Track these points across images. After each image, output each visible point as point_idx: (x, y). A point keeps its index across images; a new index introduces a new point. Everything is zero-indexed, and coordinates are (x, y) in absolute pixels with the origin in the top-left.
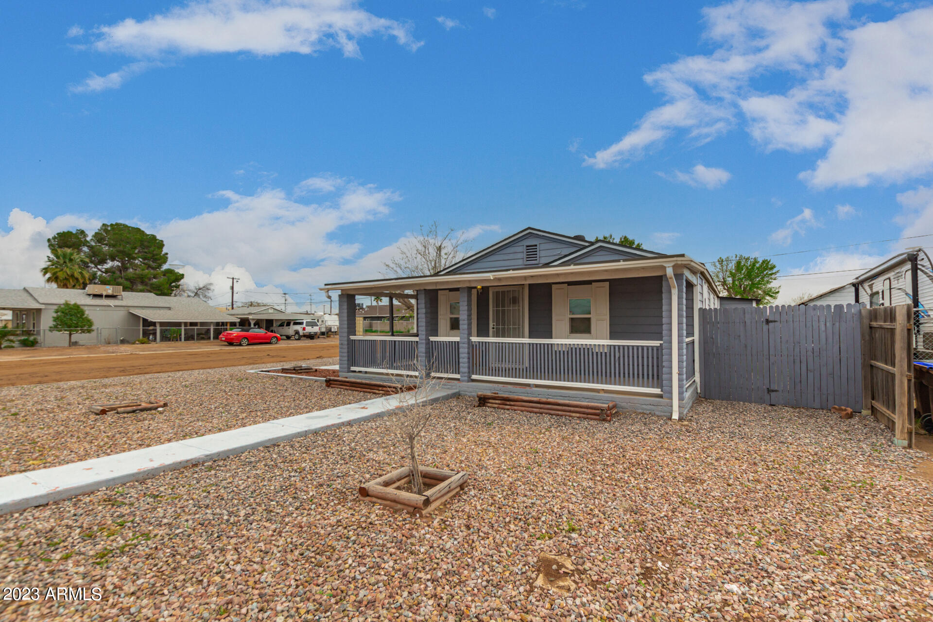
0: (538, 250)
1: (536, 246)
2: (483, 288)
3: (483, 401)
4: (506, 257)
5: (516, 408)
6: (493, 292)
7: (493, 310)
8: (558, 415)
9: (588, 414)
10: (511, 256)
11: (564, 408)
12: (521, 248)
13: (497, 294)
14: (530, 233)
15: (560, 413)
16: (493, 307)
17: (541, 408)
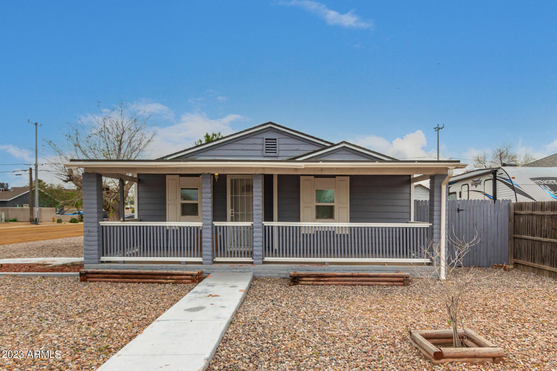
0: (277, 144)
1: (275, 139)
2: (219, 175)
3: (295, 280)
4: (245, 147)
5: (330, 283)
6: (232, 180)
7: (232, 197)
8: (369, 285)
9: (393, 282)
10: (250, 147)
11: (374, 279)
12: (259, 141)
13: (234, 182)
14: (270, 127)
15: (370, 283)
16: (232, 194)
17: (353, 281)
